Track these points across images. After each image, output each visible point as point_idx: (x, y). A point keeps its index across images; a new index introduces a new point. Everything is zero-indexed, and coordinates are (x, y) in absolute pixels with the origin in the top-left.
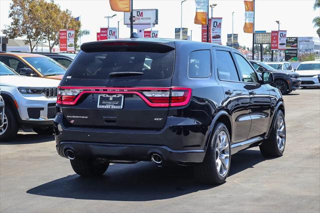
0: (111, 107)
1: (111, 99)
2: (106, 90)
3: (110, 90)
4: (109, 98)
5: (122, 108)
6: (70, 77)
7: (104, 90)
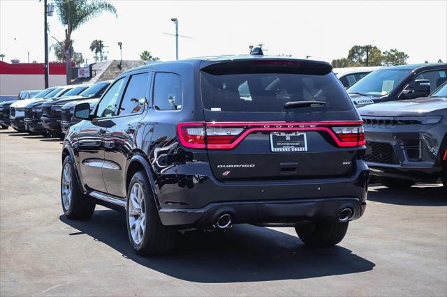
0: (291, 149)
1: (288, 138)
2: (287, 126)
3: (290, 126)
4: (285, 137)
5: (306, 150)
6: (218, 109)
7: (283, 126)
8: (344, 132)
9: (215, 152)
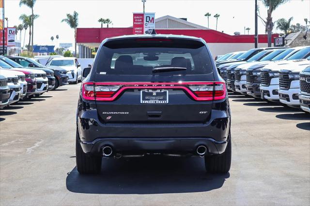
0: (155, 102)
4: (152, 93)
5: (167, 102)
6: (104, 73)
7: (149, 85)
8: (200, 90)
9: (100, 103)
